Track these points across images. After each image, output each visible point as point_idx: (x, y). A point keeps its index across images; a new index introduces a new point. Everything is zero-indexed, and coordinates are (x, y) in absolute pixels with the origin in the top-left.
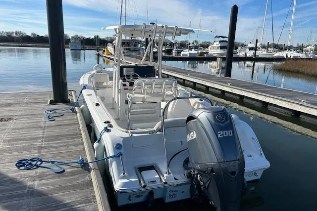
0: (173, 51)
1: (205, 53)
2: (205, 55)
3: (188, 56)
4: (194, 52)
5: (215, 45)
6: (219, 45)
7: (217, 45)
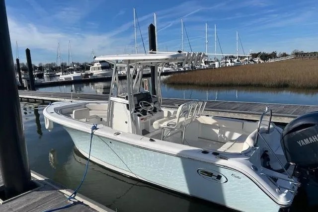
0: (45, 76)
1: (89, 75)
2: (89, 76)
3: (72, 79)
4: (75, 74)
5: (96, 65)
6: (101, 66)
7: (97, 66)
